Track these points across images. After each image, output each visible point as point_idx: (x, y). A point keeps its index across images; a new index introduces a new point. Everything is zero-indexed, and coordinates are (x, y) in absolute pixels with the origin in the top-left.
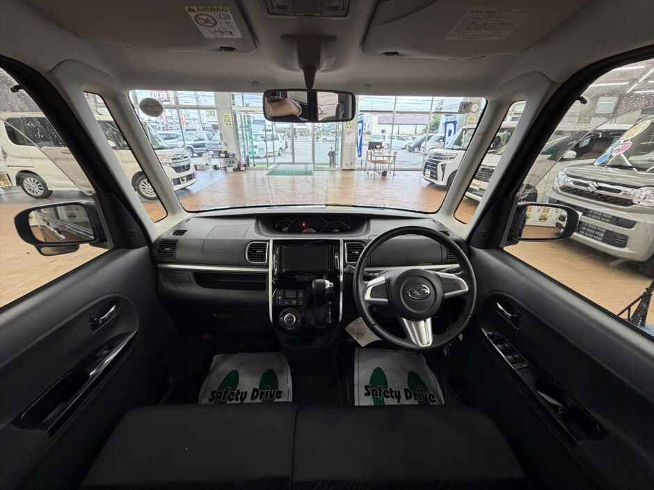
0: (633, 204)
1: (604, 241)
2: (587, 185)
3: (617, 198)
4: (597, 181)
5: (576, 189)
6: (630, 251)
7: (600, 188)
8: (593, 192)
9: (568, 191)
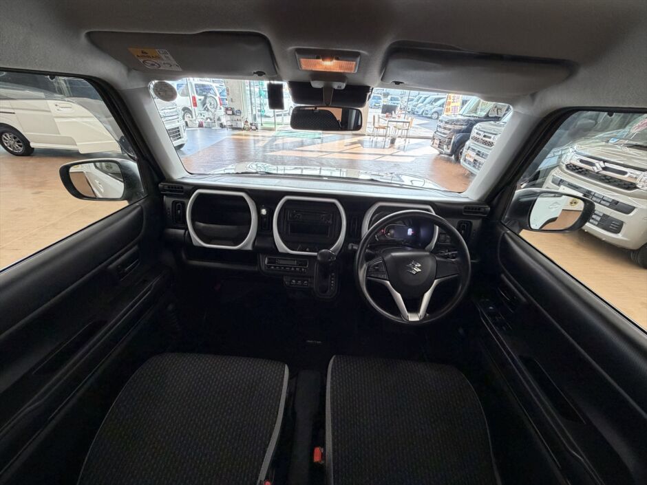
0: (636, 188)
2: (592, 164)
3: (621, 181)
4: (605, 161)
6: (623, 238)
8: (598, 173)
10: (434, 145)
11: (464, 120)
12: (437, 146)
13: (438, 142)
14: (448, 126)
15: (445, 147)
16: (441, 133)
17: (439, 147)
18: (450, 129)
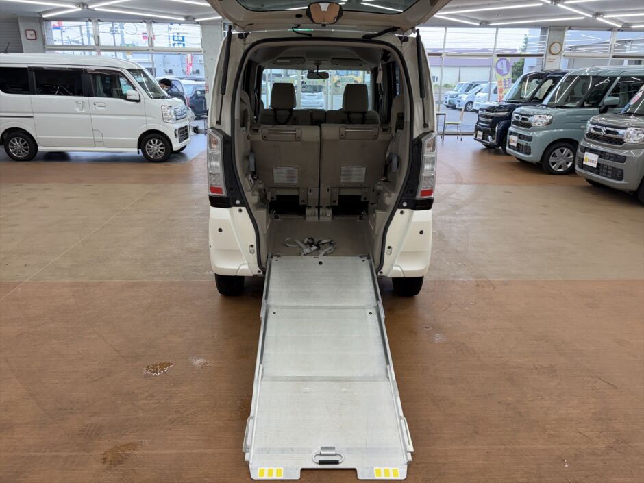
0: (624, 142)
1: (611, 178)
2: (600, 130)
3: (616, 139)
4: (606, 126)
5: (595, 135)
6: (626, 183)
7: (607, 132)
8: (604, 136)
9: (591, 138)
10: (478, 138)
11: (506, 106)
12: (481, 138)
13: (480, 133)
14: (491, 114)
15: (490, 137)
16: (483, 122)
17: (483, 139)
18: (492, 117)
